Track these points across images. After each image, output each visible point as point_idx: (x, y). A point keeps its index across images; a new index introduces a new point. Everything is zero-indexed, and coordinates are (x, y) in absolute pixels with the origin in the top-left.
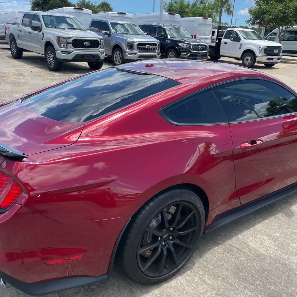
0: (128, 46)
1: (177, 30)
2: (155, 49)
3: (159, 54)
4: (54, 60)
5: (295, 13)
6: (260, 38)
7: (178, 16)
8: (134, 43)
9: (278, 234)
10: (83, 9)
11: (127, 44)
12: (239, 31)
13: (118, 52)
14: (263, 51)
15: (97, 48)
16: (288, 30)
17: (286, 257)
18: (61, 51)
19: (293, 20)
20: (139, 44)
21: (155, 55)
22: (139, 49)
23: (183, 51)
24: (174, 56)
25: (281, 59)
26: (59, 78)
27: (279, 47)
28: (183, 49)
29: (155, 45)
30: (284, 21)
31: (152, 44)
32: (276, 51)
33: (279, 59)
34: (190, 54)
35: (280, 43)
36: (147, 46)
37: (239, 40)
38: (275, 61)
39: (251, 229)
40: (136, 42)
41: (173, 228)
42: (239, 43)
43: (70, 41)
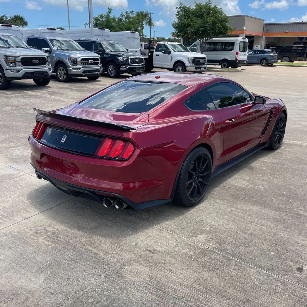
0: (71, 61)
1: (112, 45)
2: (97, 63)
3: (101, 68)
4: (2, 79)
5: (212, 27)
6: (186, 50)
7: (107, 30)
8: (78, 59)
9: (248, 178)
10: (12, 26)
11: (71, 60)
12: (169, 44)
13: (62, 68)
14: (191, 62)
15: (45, 65)
16: (207, 41)
17: (257, 187)
18: (10, 70)
19: (211, 33)
20: (83, 60)
21: (98, 69)
22: (83, 64)
23: (122, 64)
24: (114, 69)
25: (207, 68)
26: (13, 95)
27: (204, 58)
28: (121, 62)
29: (97, 59)
30: (204, 34)
31: (94, 59)
32: (202, 61)
33: (205, 68)
34: (129, 67)
35: (202, 53)
36: (90, 61)
37: (169, 52)
38: (202, 70)
39: (232, 177)
40: (80, 57)
41: (198, 172)
42: (170, 56)
43: (19, 59)
